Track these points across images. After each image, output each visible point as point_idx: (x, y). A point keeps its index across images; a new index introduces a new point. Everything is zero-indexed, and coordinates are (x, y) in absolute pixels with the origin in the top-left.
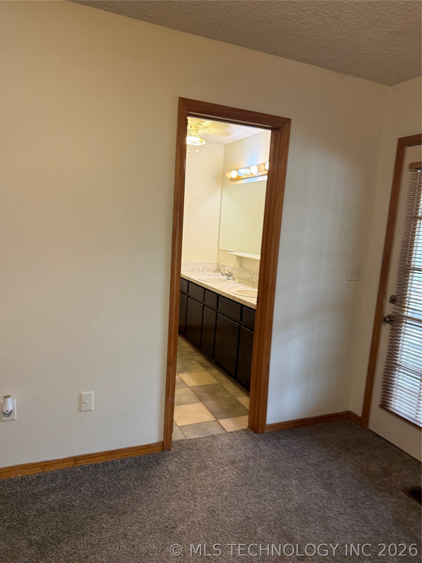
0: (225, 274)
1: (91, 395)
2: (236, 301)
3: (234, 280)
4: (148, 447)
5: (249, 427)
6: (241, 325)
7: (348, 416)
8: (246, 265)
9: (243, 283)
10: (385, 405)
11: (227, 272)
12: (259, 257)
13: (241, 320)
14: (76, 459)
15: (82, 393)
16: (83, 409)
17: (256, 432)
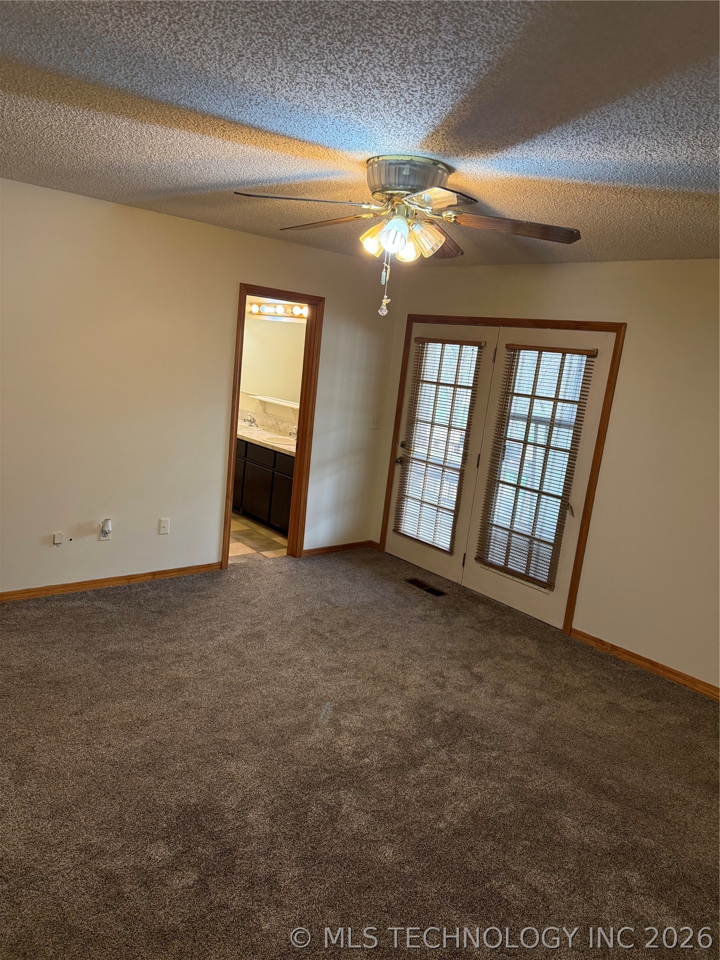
0: (248, 420)
1: (167, 521)
2: (269, 448)
3: (257, 426)
4: (209, 565)
5: (288, 554)
6: (274, 471)
7: (369, 544)
8: (270, 410)
9: (267, 430)
10: (397, 530)
11: (249, 419)
12: (297, 406)
13: (274, 467)
14: (154, 574)
15: (162, 519)
16: (162, 532)
17: (295, 556)
